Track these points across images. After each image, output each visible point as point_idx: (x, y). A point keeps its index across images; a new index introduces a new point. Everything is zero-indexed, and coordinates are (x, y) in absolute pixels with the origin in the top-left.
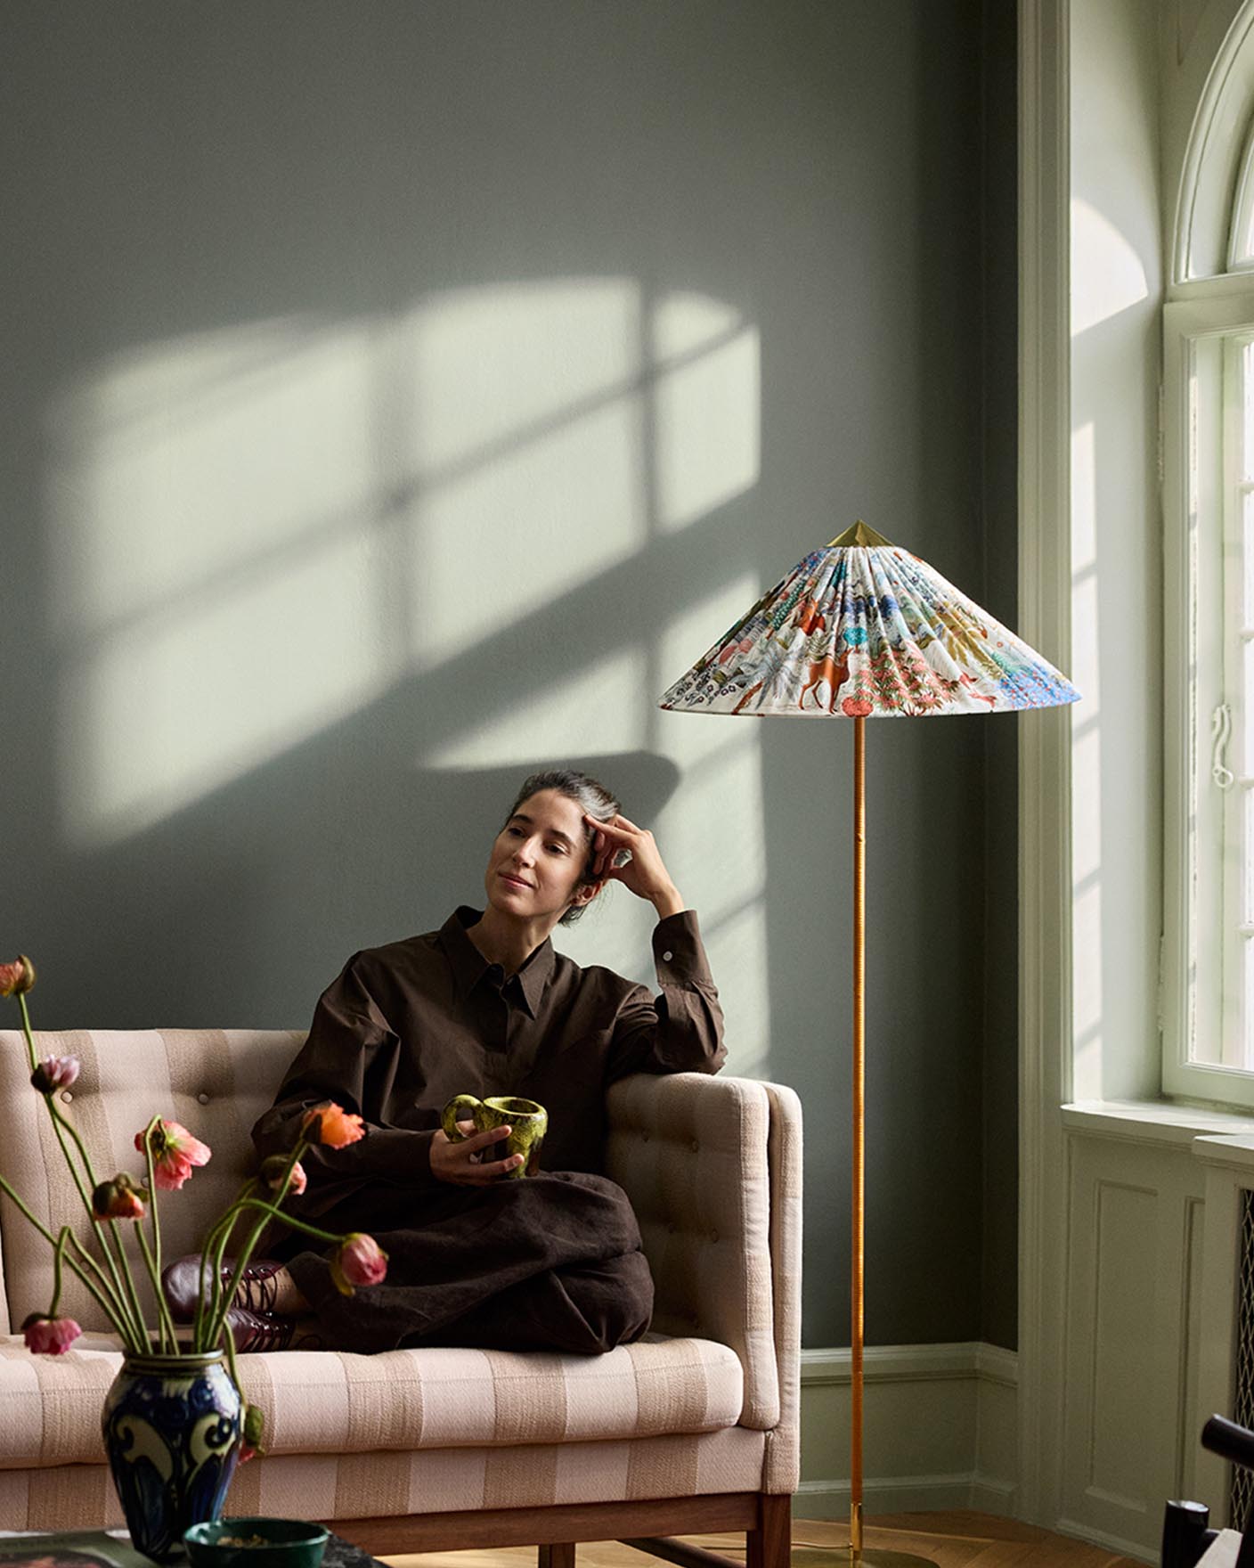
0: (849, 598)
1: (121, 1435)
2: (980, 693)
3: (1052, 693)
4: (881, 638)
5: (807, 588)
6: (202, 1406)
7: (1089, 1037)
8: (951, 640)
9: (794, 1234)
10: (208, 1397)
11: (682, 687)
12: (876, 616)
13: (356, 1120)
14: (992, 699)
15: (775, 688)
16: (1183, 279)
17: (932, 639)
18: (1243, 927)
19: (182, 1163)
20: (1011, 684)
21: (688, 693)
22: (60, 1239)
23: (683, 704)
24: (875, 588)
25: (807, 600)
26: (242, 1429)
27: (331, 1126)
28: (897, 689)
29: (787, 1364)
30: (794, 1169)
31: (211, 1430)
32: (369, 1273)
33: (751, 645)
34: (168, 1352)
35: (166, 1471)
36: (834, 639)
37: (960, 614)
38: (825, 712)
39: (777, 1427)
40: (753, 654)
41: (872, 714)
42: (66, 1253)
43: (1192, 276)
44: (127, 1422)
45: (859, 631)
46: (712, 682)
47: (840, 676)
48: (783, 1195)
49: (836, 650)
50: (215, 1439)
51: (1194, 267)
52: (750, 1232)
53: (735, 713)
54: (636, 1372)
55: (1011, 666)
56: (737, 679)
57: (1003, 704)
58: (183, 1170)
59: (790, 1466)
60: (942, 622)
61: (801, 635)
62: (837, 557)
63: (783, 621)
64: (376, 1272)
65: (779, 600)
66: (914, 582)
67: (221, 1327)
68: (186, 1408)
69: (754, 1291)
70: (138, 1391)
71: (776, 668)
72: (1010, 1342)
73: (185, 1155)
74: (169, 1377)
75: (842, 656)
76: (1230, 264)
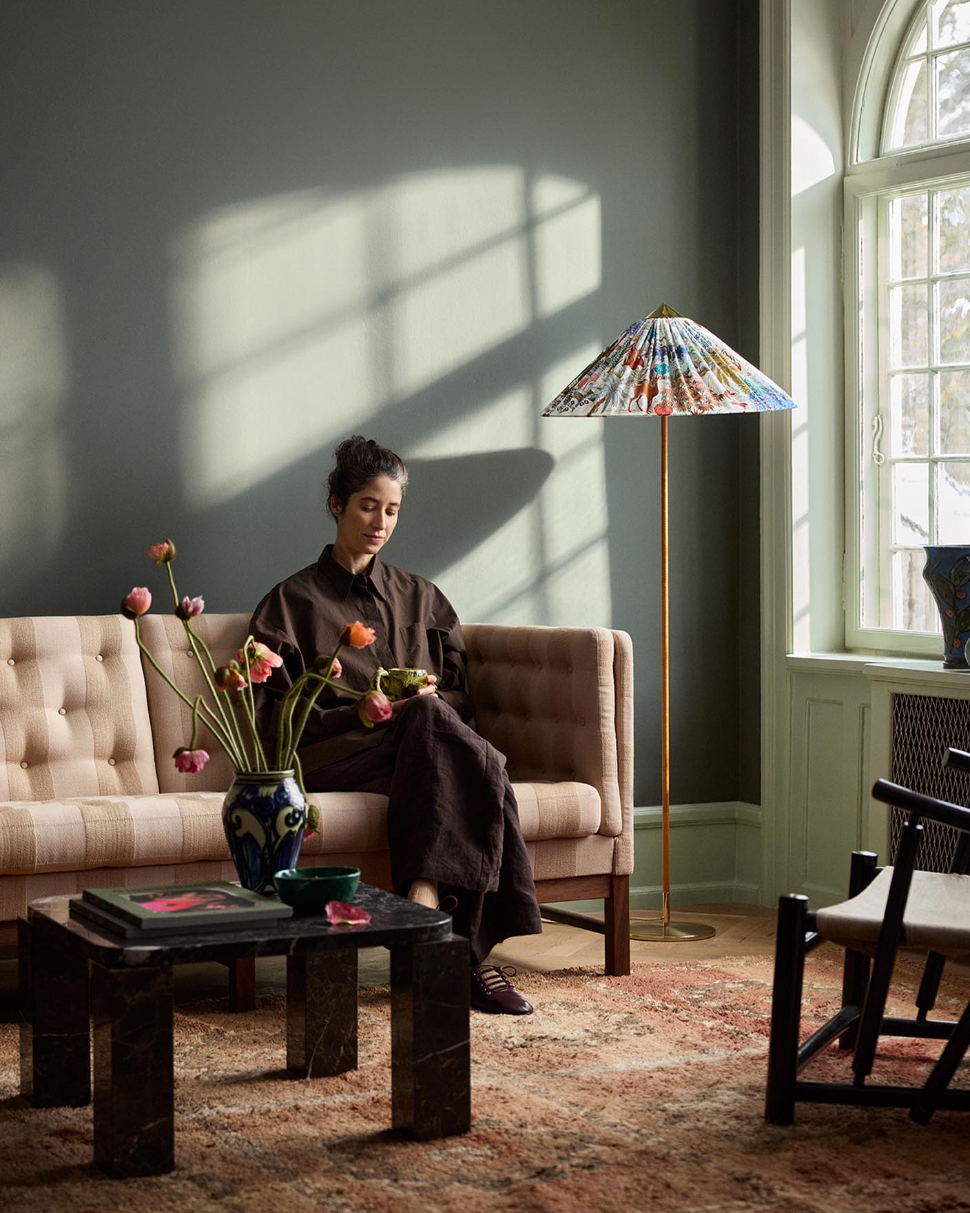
0: (658, 347)
1: (234, 820)
2: (737, 401)
3: (780, 402)
4: (677, 370)
5: (632, 343)
6: (282, 802)
7: (802, 614)
8: (719, 371)
9: (629, 719)
10: (286, 796)
11: (555, 403)
12: (674, 357)
13: (371, 631)
14: (744, 405)
15: (613, 401)
16: (855, 163)
17: (708, 370)
18: (891, 547)
19: (265, 666)
20: (756, 396)
21: (559, 406)
22: (195, 705)
23: (556, 412)
24: (674, 341)
25: (632, 349)
26: (307, 816)
27: (356, 634)
28: (688, 399)
29: (625, 797)
30: (628, 679)
31: (288, 816)
32: (382, 713)
33: (598, 377)
34: (261, 770)
35: (262, 841)
36: (649, 371)
37: (724, 356)
38: (644, 413)
39: (620, 834)
40: (600, 381)
41: (672, 414)
42: (199, 713)
43: (860, 161)
44: (237, 813)
45: (664, 366)
46: (573, 399)
47: (653, 392)
48: (622, 695)
49: (650, 378)
50: (291, 821)
51: (862, 154)
52: (604, 718)
53: (589, 416)
54: (538, 799)
55: (756, 386)
56: (590, 396)
57: (751, 408)
58: (267, 671)
59: (628, 858)
60: (713, 360)
61: (629, 369)
62: (650, 324)
63: (617, 362)
64: (386, 713)
65: (615, 351)
66: (697, 338)
67: (292, 757)
68: (273, 802)
69: (607, 753)
70: (244, 794)
71: (614, 389)
72: (756, 800)
73: (268, 661)
74: (262, 785)
75: (654, 380)
76: (882, 152)
